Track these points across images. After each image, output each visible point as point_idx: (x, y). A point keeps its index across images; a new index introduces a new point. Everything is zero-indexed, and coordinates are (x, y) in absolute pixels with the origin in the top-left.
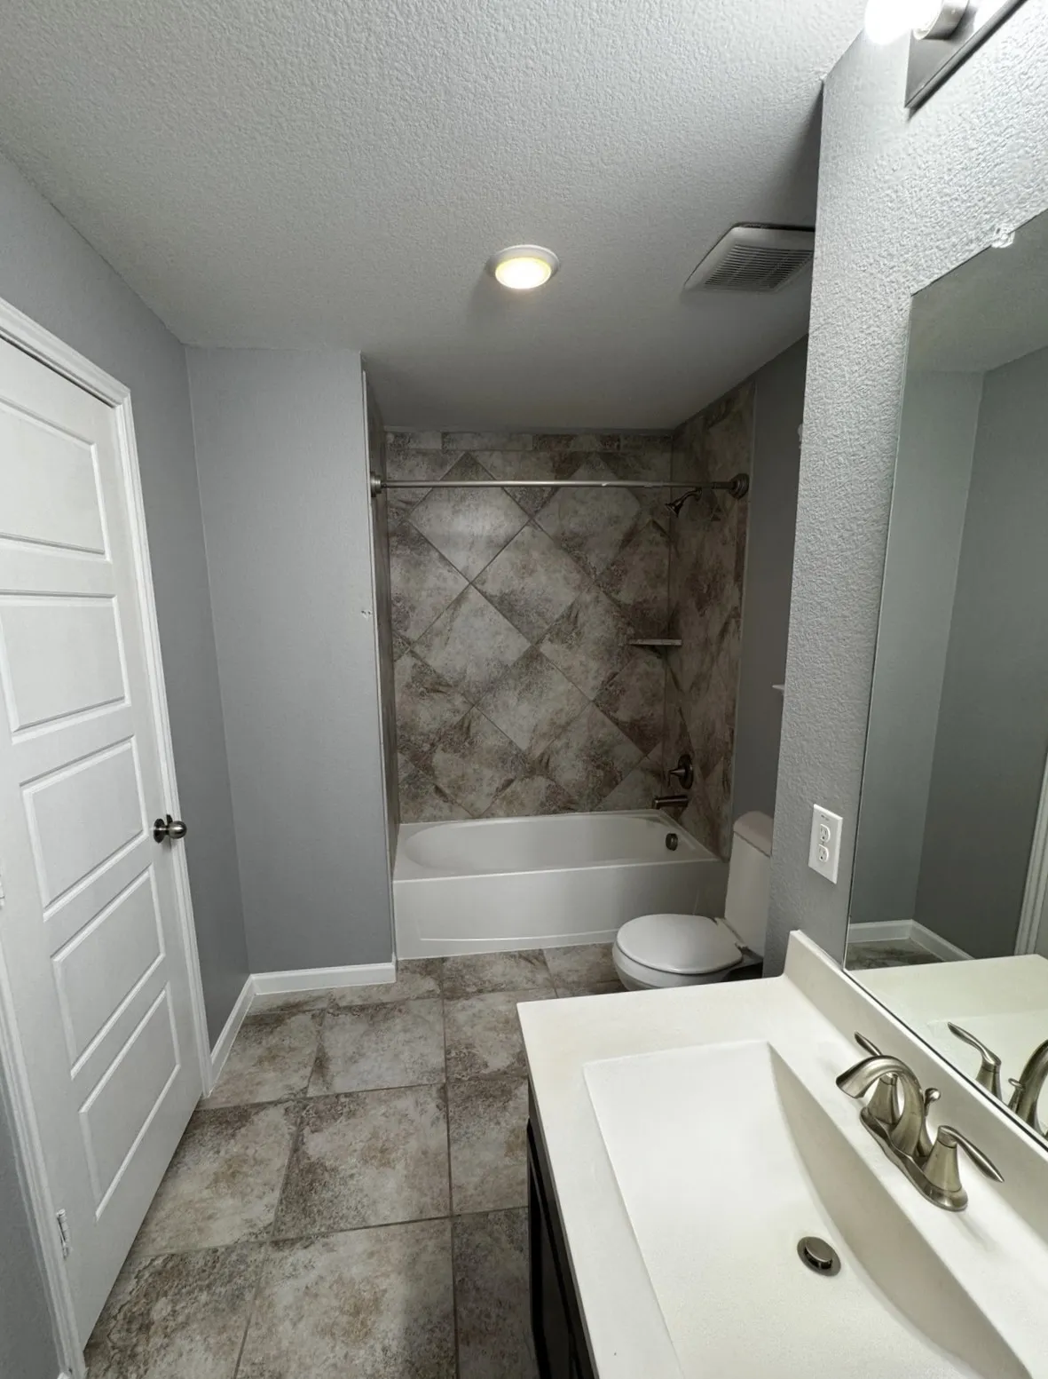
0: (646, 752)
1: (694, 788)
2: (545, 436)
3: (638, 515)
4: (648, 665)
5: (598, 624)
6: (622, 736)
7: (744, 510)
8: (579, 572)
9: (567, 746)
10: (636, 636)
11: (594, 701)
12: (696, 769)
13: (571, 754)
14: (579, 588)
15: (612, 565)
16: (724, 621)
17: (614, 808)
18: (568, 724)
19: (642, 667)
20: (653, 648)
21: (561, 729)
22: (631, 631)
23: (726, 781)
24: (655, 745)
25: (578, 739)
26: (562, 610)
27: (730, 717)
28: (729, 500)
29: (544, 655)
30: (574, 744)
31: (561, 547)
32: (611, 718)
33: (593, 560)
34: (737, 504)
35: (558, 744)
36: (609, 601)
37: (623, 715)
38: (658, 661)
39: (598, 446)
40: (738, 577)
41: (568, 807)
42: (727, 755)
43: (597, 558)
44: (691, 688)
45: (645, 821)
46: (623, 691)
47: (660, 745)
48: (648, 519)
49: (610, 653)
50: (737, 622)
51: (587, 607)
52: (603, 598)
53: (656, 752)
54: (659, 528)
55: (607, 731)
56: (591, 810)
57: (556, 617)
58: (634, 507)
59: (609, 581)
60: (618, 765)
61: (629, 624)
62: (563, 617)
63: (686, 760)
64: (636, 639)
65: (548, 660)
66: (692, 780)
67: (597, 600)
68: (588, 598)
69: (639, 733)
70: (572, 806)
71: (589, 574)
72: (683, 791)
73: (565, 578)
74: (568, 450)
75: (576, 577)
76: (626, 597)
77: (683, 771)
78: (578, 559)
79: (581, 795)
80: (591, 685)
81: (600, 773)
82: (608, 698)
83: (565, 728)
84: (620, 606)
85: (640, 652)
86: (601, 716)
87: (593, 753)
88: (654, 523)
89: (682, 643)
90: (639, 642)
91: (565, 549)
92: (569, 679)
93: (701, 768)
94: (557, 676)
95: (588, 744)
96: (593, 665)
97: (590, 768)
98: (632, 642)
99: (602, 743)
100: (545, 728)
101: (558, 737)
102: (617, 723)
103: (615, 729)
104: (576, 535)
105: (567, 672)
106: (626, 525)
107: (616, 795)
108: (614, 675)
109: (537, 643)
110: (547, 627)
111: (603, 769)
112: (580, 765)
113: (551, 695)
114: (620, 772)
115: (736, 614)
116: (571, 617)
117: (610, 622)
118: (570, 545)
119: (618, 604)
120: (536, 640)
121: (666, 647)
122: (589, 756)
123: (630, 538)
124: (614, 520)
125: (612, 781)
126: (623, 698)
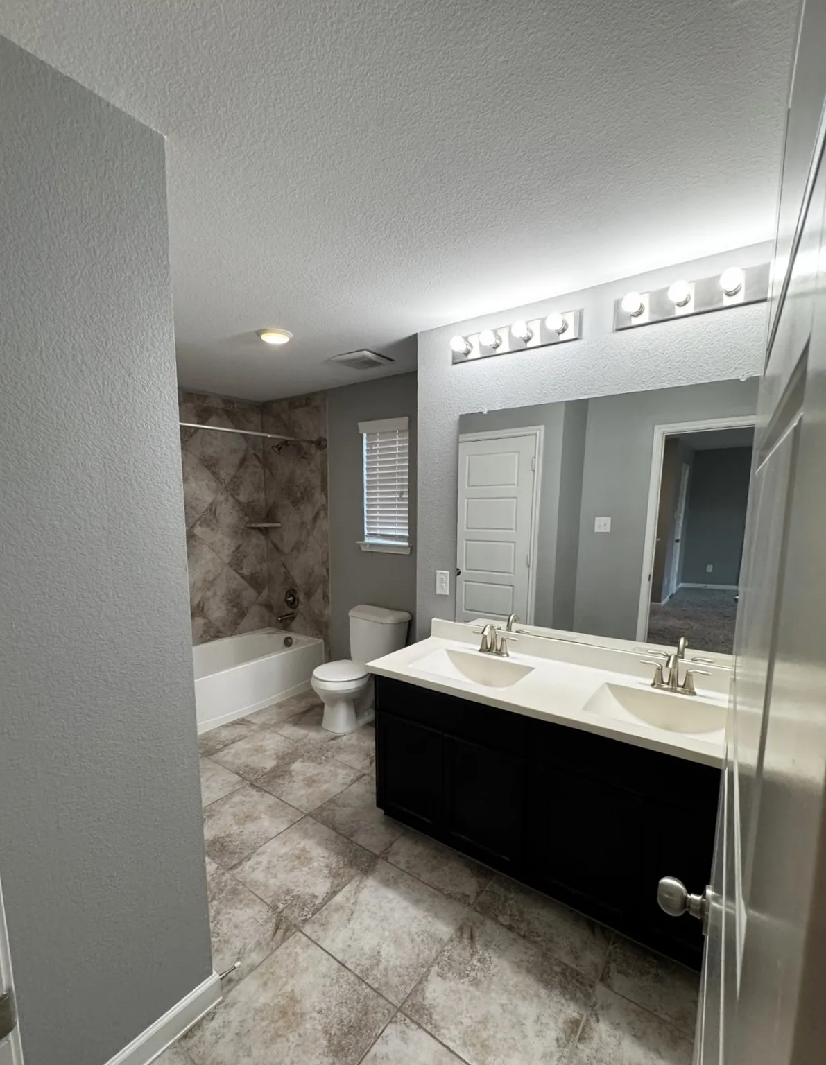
0: (260, 593)
1: (300, 607)
2: (191, 393)
3: (246, 450)
4: (258, 539)
5: (228, 515)
6: (246, 584)
7: (325, 456)
8: (215, 482)
9: (215, 594)
10: (250, 522)
11: (229, 563)
12: (301, 596)
13: (217, 599)
14: (216, 491)
15: (234, 478)
16: (315, 512)
17: (245, 631)
18: (214, 579)
19: (254, 541)
20: (259, 529)
21: (209, 584)
22: (247, 519)
23: (325, 597)
24: (264, 588)
25: (221, 589)
26: (206, 506)
27: (325, 563)
28: (313, 450)
29: (196, 535)
30: (219, 593)
31: (204, 465)
32: (240, 574)
33: (223, 474)
34: (319, 453)
35: (209, 594)
36: (234, 501)
37: (246, 571)
38: (262, 537)
39: (221, 406)
40: (324, 488)
41: (217, 635)
42: (325, 582)
43: (226, 473)
44: (292, 550)
45: (266, 635)
46: (245, 556)
47: (267, 588)
48: (252, 452)
49: (236, 533)
50: (326, 513)
51: (221, 504)
52: (230, 499)
53: (265, 593)
54: (258, 458)
55: (238, 582)
56: (231, 635)
57: (203, 510)
58: (244, 445)
59: (233, 488)
60: (245, 603)
61: (246, 515)
62: (207, 510)
63: (292, 593)
64: (251, 523)
65: (200, 539)
66: (298, 602)
67: (227, 500)
68: (221, 498)
69: (255, 582)
70: (220, 635)
71: (221, 483)
72: (290, 611)
73: (207, 485)
74: (205, 405)
75: (213, 484)
76: (243, 498)
77: (291, 598)
78: (214, 473)
79: (224, 626)
80: (226, 553)
81: (235, 610)
82: (236, 562)
83: (212, 583)
84: (240, 503)
85: (253, 532)
86: (234, 573)
87: (230, 598)
88: (256, 455)
89: (282, 525)
90: (253, 525)
91: (206, 467)
92: (213, 550)
93: (305, 594)
94: (206, 549)
95: (227, 592)
96: (227, 541)
97: (229, 607)
98: (249, 526)
99: (235, 591)
100: (199, 585)
101: (209, 589)
102: (243, 577)
103: (242, 581)
104: (212, 458)
105: (212, 546)
106: (240, 455)
107: (245, 623)
108: (239, 546)
109: (192, 527)
110: (197, 516)
111: (237, 607)
112: (223, 607)
113: (203, 562)
114: (246, 608)
115: (324, 508)
116: (212, 509)
117: (235, 513)
118: (210, 464)
119: (239, 502)
120: (191, 525)
121: (266, 528)
122: (228, 599)
123: (243, 462)
124: (234, 451)
125: (242, 614)
126: (245, 561)
